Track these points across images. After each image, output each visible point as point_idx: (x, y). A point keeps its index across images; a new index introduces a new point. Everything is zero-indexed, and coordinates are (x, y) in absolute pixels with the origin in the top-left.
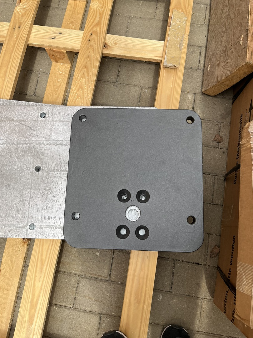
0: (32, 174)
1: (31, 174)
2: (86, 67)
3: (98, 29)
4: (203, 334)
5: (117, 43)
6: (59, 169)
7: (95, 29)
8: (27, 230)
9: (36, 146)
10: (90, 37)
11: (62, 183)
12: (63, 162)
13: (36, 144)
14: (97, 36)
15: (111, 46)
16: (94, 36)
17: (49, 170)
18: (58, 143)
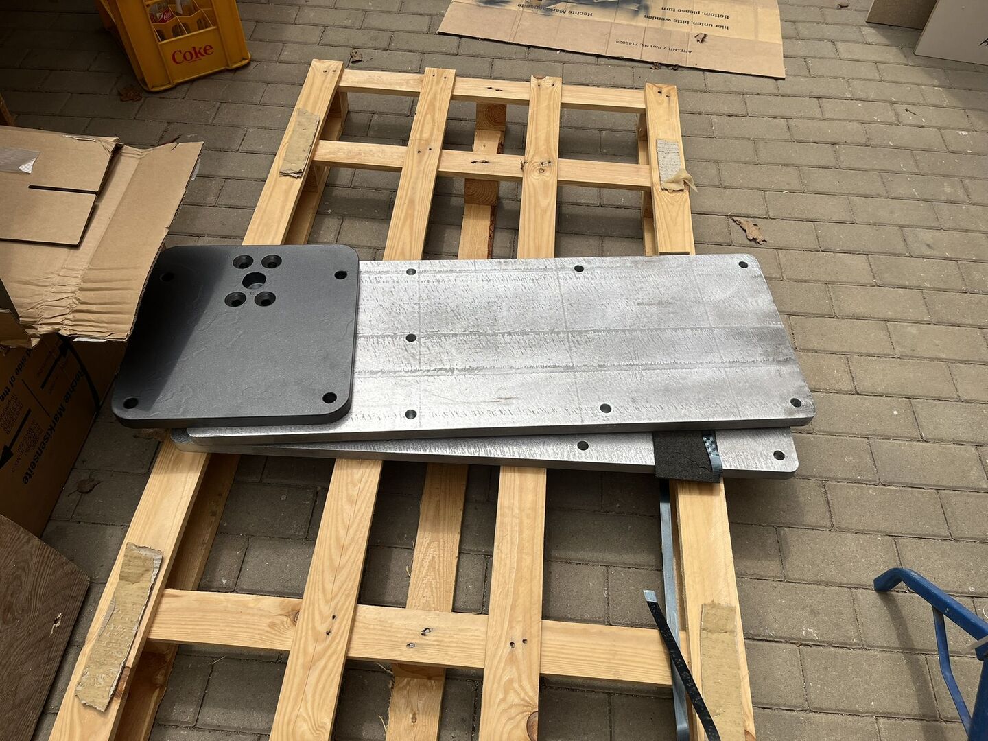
0: (419, 331)
1: (422, 331)
2: (343, 550)
3: (311, 649)
4: (193, 234)
5: (269, 626)
6: (375, 339)
7: (319, 648)
8: (419, 267)
9: (418, 368)
10: (332, 624)
11: (370, 321)
12: (371, 348)
13: (418, 370)
14: (314, 628)
15: (285, 619)
16: (323, 628)
17: (392, 337)
18: (380, 373)
